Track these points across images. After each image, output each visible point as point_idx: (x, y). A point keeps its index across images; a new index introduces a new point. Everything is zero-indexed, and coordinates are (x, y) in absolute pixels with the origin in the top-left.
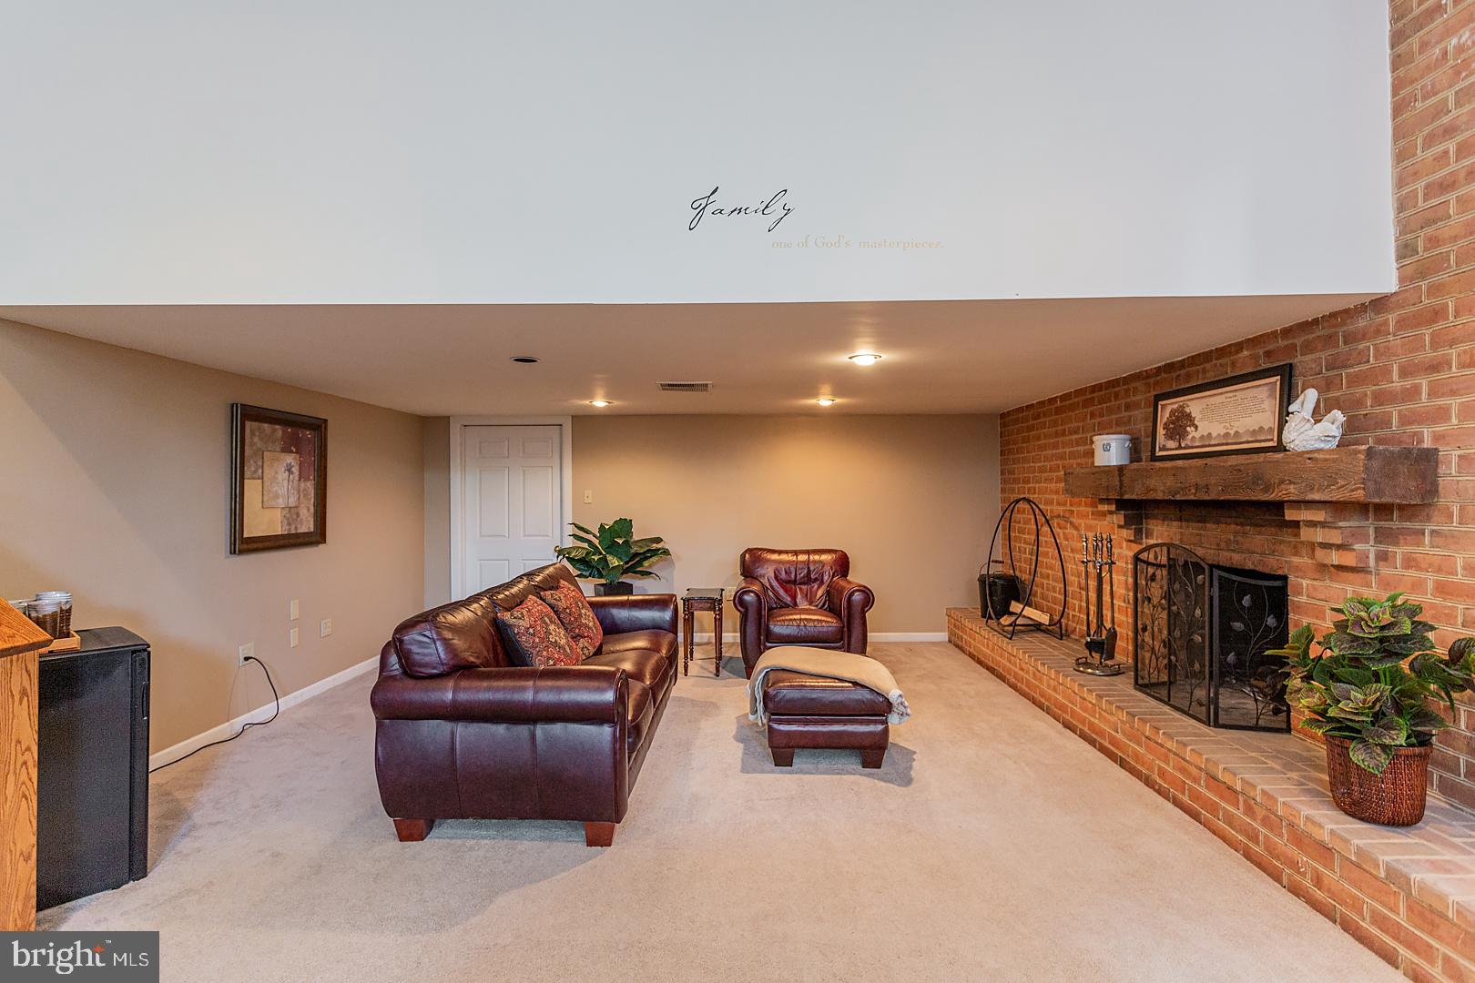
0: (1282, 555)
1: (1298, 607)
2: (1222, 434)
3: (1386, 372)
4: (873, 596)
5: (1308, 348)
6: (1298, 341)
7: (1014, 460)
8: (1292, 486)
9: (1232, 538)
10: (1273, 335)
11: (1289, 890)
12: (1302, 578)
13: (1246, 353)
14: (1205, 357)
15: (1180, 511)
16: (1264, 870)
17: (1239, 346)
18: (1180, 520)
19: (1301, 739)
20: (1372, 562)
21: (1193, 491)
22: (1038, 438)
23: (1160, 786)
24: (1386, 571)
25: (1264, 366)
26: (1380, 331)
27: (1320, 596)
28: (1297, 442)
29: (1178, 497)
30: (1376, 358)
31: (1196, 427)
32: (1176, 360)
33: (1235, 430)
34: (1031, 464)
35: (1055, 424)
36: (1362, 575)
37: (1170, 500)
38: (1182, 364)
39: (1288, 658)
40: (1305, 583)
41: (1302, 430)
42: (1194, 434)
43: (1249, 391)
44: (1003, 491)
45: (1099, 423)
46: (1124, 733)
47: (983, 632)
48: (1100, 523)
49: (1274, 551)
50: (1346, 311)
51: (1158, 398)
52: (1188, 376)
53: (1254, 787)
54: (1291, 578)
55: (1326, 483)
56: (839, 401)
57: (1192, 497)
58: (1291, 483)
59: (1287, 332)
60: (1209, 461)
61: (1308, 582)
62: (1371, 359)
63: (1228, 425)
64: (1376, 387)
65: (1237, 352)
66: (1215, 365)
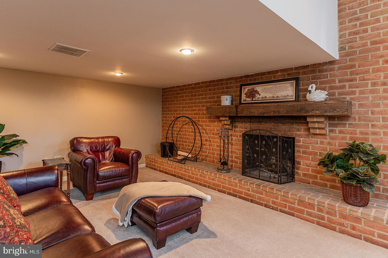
0: (293, 131)
1: (299, 146)
2: (271, 97)
3: (334, 81)
4: (141, 153)
5: (304, 73)
6: (301, 71)
7: (169, 104)
8: (317, 111)
9: (273, 127)
10: (291, 69)
11: (339, 232)
12: (300, 138)
13: (279, 74)
14: (263, 74)
15: (250, 120)
16: (328, 228)
17: (277, 72)
18: (250, 122)
19: (299, 183)
20: (328, 132)
21: (272, 113)
22: (183, 97)
23: (273, 207)
24: (332, 135)
25: (287, 78)
26: (332, 70)
27: (307, 142)
28: (316, 99)
29: (265, 115)
30: (330, 77)
31: (260, 95)
32: (249, 74)
33: (276, 95)
34: (178, 105)
35: (191, 92)
36: (324, 136)
37: (262, 116)
38: (252, 76)
39: (325, 162)
40: (302, 139)
41: (319, 95)
42: (259, 96)
43: (282, 84)
44: (162, 114)
45: (213, 92)
46: (253, 191)
47: (169, 163)
48: (212, 124)
49: (289, 131)
50: (320, 64)
51: (241, 86)
52: (255, 79)
53: (324, 203)
54: (297, 138)
55: (332, 110)
56: (124, 74)
57: (272, 115)
58: (317, 110)
59: (296, 68)
60: (279, 104)
61: (303, 139)
62: (328, 77)
63: (274, 94)
64: (330, 85)
65: (276, 73)
66: (267, 76)
